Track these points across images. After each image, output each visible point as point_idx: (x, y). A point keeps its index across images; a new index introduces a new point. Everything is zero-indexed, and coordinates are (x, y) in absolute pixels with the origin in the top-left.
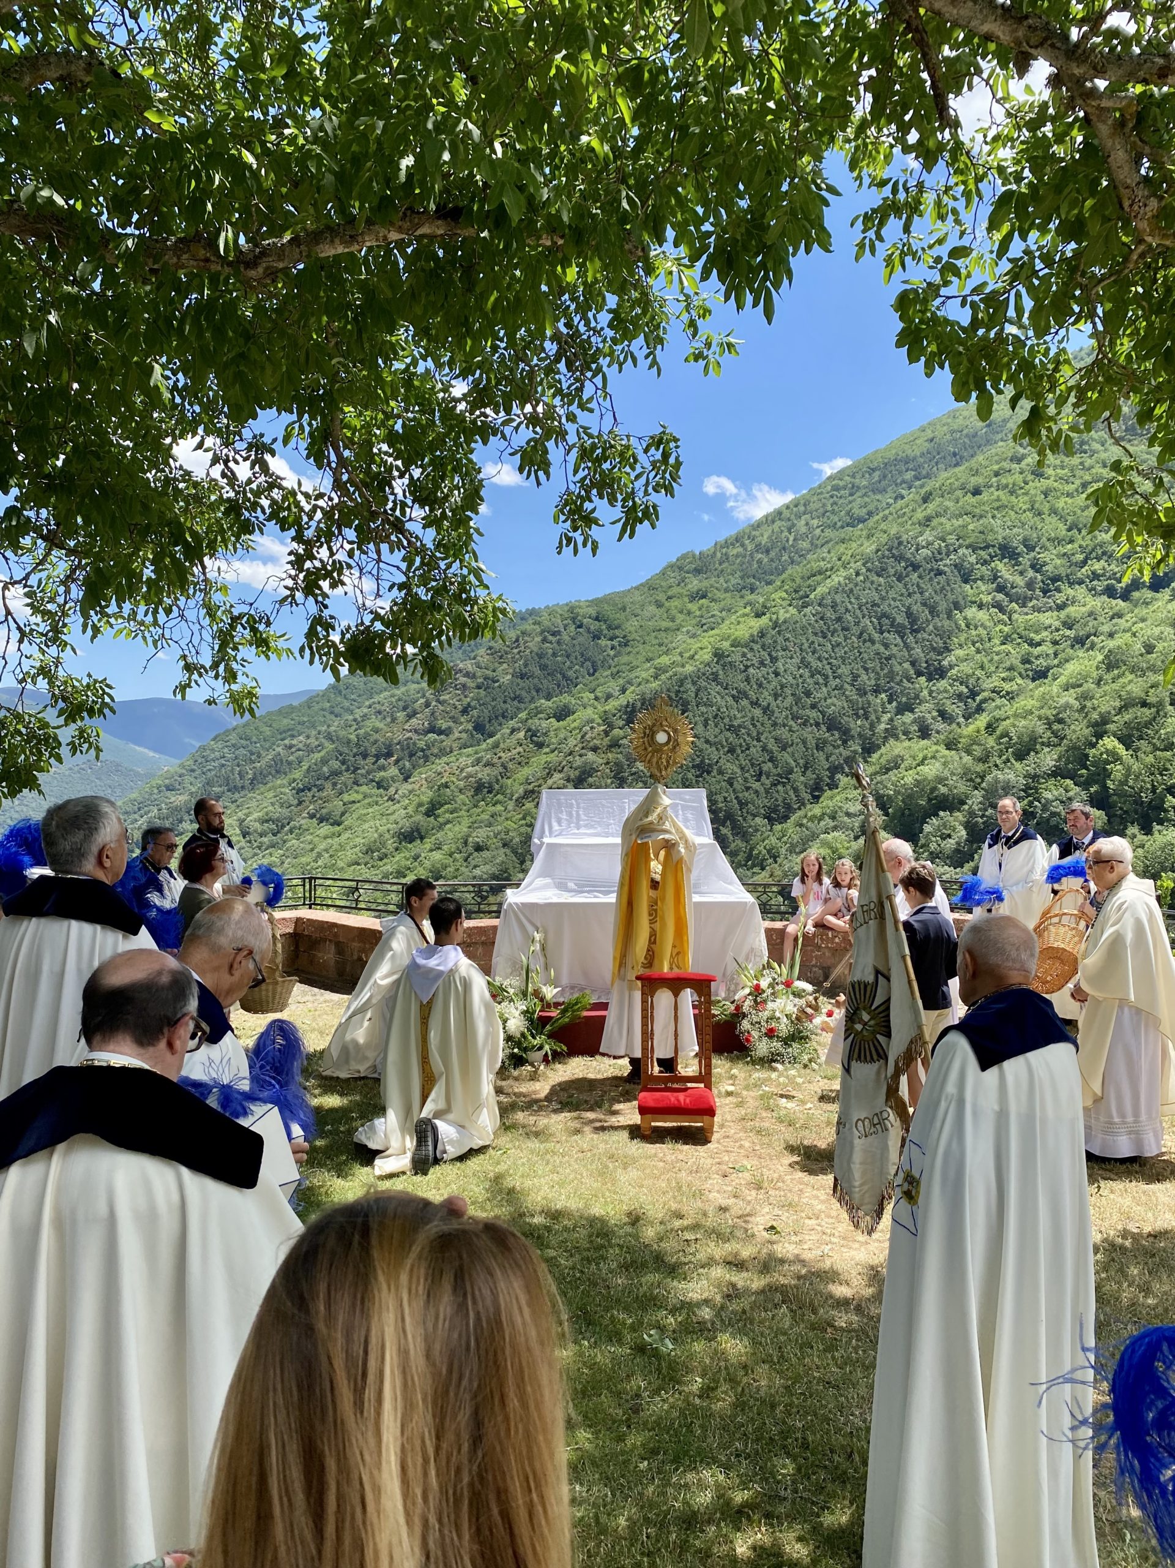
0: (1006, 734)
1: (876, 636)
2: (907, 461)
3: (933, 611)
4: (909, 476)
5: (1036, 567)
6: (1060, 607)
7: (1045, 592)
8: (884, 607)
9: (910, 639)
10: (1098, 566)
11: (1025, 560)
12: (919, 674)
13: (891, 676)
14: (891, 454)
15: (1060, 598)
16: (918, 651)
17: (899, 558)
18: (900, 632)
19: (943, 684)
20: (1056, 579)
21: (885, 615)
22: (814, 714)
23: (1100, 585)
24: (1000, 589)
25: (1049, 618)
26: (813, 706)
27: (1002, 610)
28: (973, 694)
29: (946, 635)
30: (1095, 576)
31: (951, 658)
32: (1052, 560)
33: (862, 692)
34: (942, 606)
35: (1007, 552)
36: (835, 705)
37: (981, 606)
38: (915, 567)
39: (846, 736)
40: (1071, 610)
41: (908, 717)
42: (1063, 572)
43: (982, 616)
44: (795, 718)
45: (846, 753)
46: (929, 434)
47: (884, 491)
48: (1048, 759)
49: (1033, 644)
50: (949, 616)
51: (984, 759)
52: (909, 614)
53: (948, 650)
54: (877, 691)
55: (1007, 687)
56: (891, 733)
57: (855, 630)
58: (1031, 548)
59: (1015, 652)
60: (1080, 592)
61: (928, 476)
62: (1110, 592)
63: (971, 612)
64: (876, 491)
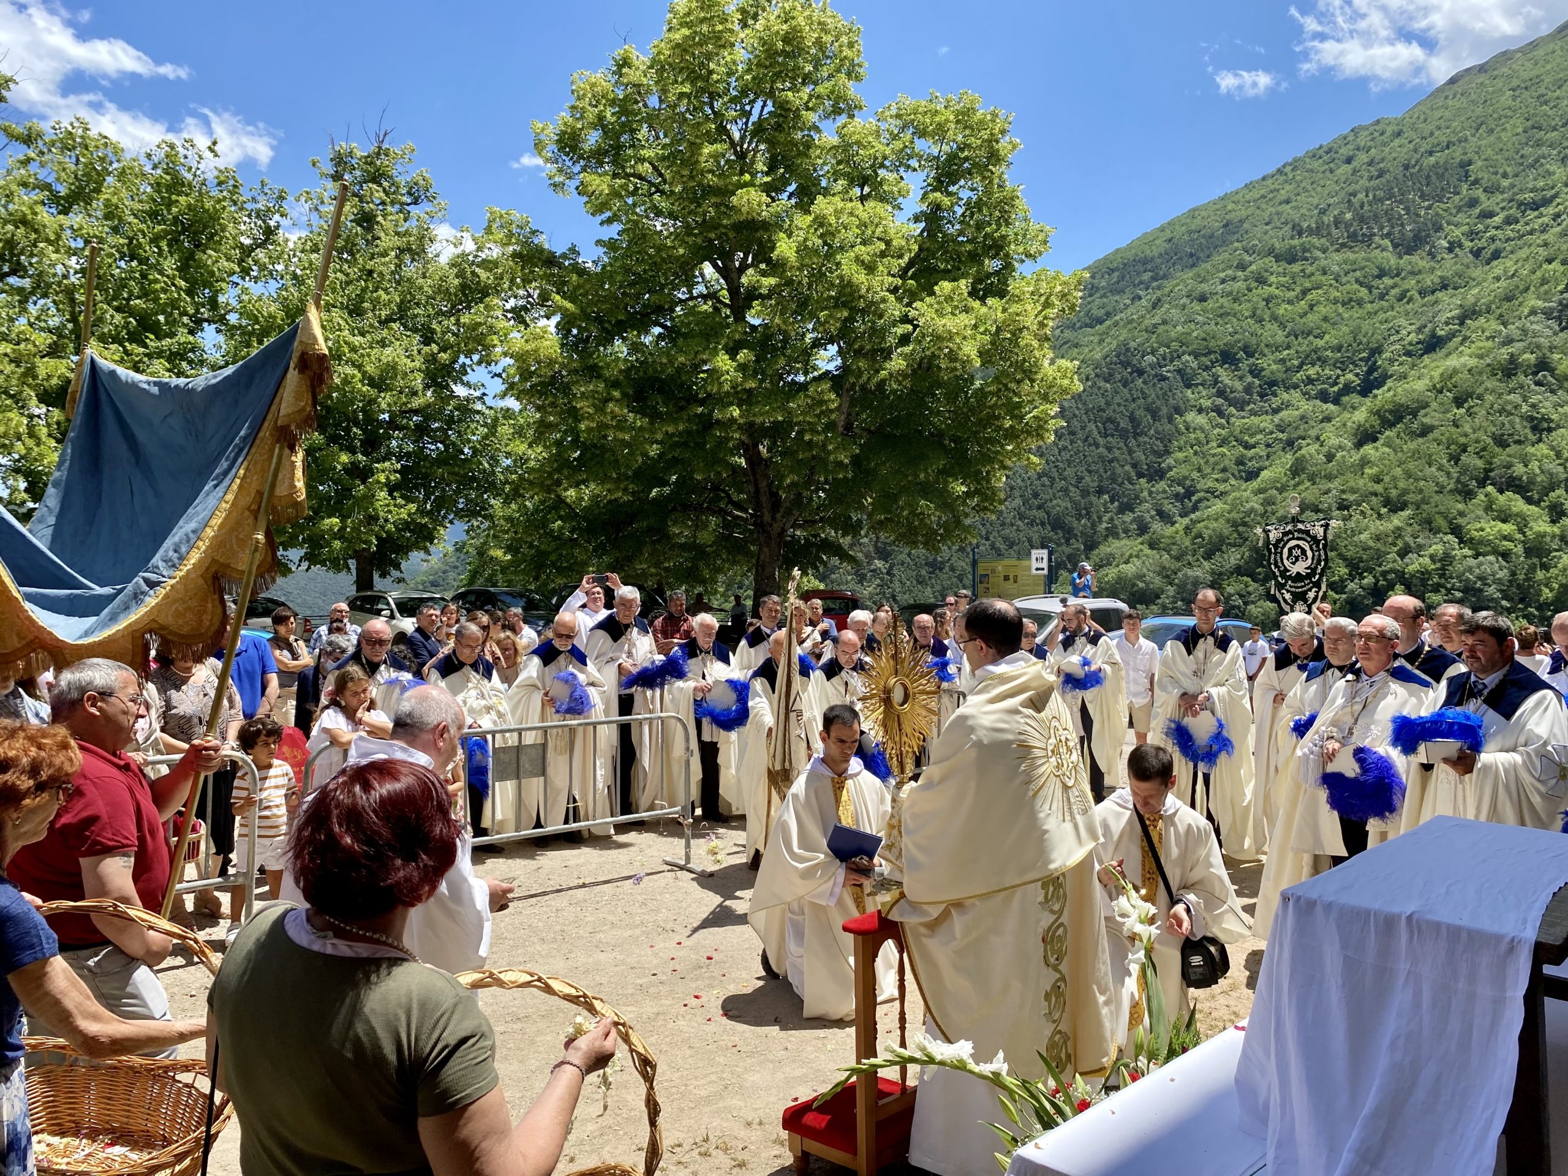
0: (1199, 535)
1: (1101, 441)
2: (1145, 261)
3: (1154, 414)
4: (1146, 276)
5: (1255, 372)
6: (1276, 411)
7: (1262, 396)
8: (1109, 412)
9: (1132, 442)
10: (1312, 372)
11: (1244, 366)
12: (1140, 475)
13: (1113, 480)
14: (1130, 255)
15: (1276, 402)
16: (1139, 455)
17: (1125, 364)
18: (1124, 435)
19: (1162, 485)
20: (1272, 383)
21: (1110, 420)
22: (1040, 514)
23: (1313, 390)
24: (1221, 393)
25: (1266, 422)
26: (1039, 507)
27: (1220, 413)
28: (1189, 493)
29: (1166, 440)
30: (1310, 381)
31: (1170, 461)
32: (1270, 365)
33: (1085, 493)
34: (1164, 411)
35: (1228, 358)
36: (1060, 505)
37: (1200, 411)
38: (1141, 372)
39: (1069, 534)
40: (1284, 414)
41: (1128, 517)
42: (1281, 376)
43: (1201, 420)
44: (1022, 517)
45: (1068, 550)
46: (1168, 234)
47: (1121, 292)
48: (1233, 558)
49: (1248, 446)
50: (1171, 420)
52: (1132, 419)
53: (1168, 452)
54: (1100, 492)
55: (1221, 487)
56: (1112, 532)
57: (1081, 435)
58: (1250, 355)
59: (1230, 453)
60: (1295, 396)
61: (1164, 277)
62: (1324, 397)
63: (1191, 416)
64: (1113, 292)
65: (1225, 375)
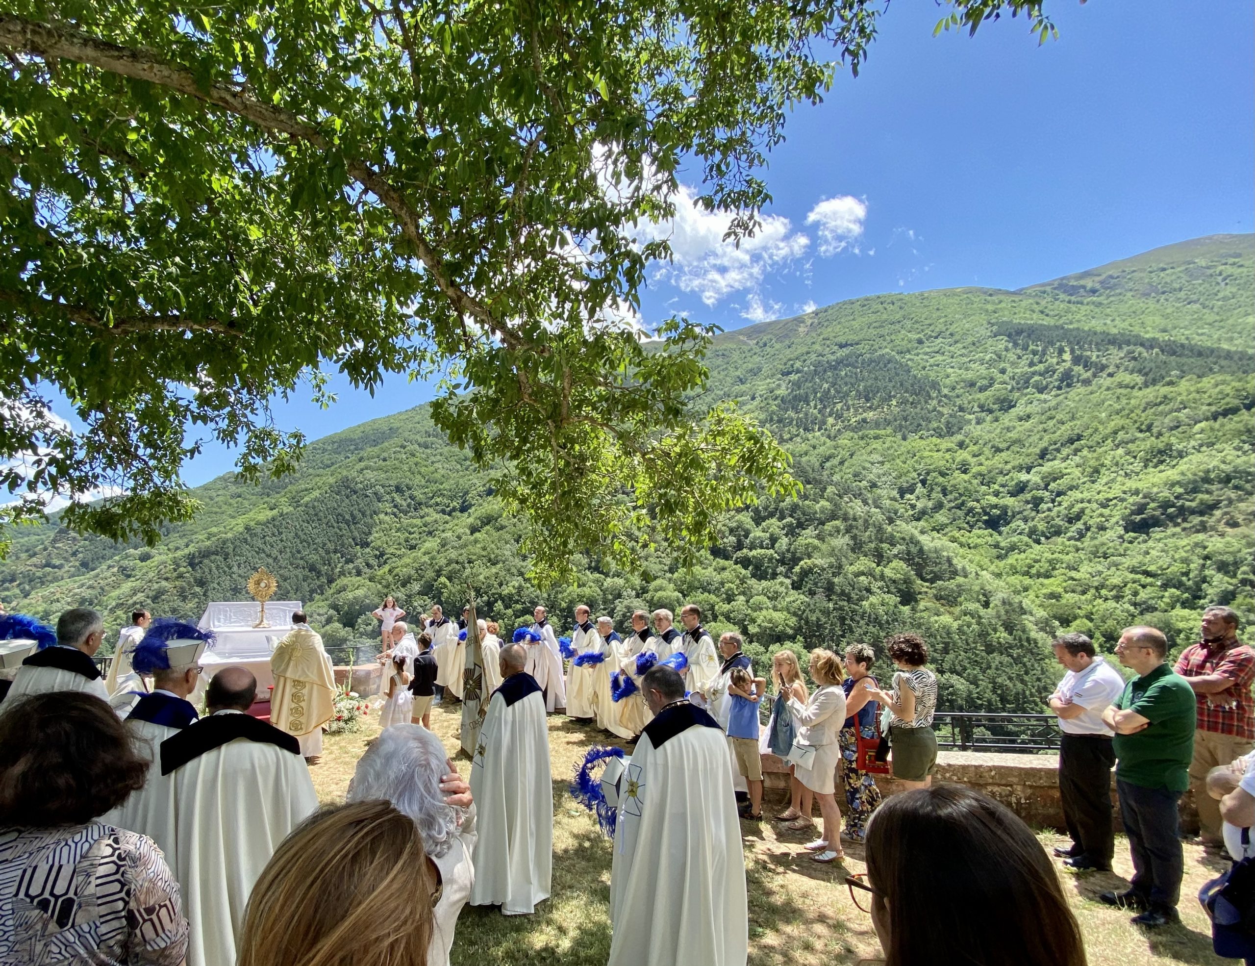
0: (397, 575)
1: (335, 525)
2: (351, 440)
3: (364, 514)
4: (352, 447)
5: (412, 498)
6: (422, 517)
7: (415, 509)
8: (340, 510)
9: (353, 527)
10: (438, 500)
11: (407, 494)
12: (357, 544)
13: (343, 545)
14: (343, 436)
15: (422, 513)
16: (356, 534)
17: (347, 487)
18: (347, 523)
19: (368, 550)
20: (420, 504)
21: (339, 514)
22: (301, 562)
23: (439, 508)
24: (395, 506)
25: (418, 522)
26: (302, 559)
27: (396, 516)
28: (382, 554)
29: (370, 527)
30: (437, 504)
31: (371, 538)
32: (419, 494)
33: (328, 552)
34: (368, 513)
35: (398, 489)
36: (314, 558)
37: (386, 514)
38: (355, 492)
39: (319, 574)
40: (427, 518)
41: (351, 566)
42: (424, 501)
43: (387, 518)
44: (292, 564)
45: (318, 583)
46: (362, 429)
47: (340, 453)
48: (416, 587)
49: (410, 533)
50: (372, 517)
51: (387, 587)
52: (352, 515)
53: (370, 533)
54: (335, 552)
55: (398, 552)
56: (342, 573)
57: (325, 521)
58: (409, 489)
59: (403, 536)
60: (431, 510)
61: (362, 449)
62: (443, 512)
63: (382, 516)
64: (335, 453)
65: (398, 499)
